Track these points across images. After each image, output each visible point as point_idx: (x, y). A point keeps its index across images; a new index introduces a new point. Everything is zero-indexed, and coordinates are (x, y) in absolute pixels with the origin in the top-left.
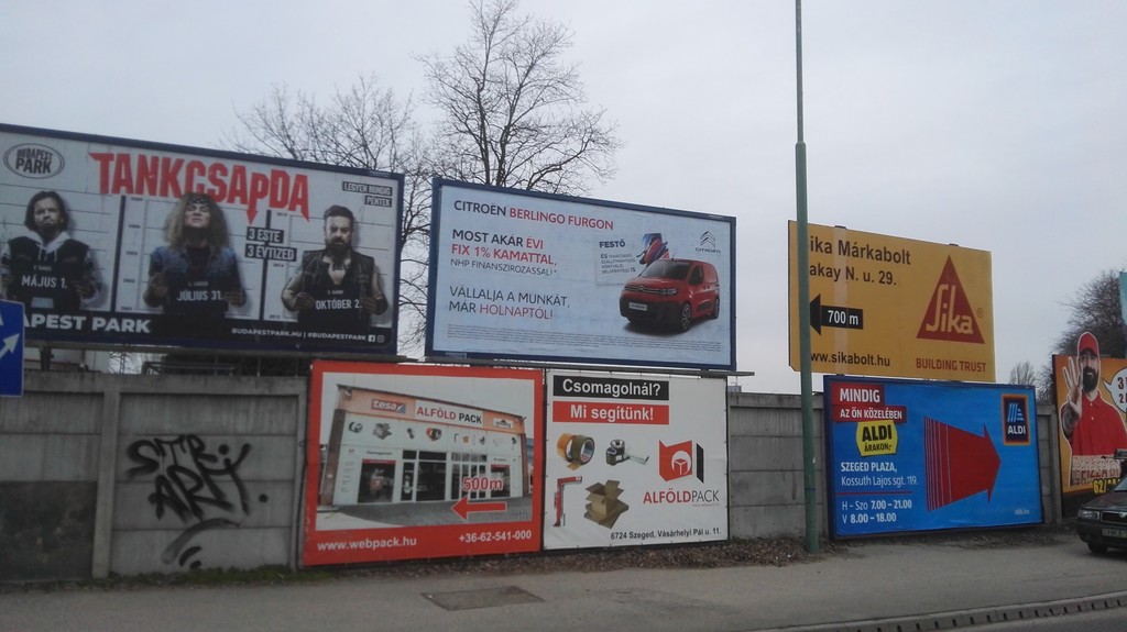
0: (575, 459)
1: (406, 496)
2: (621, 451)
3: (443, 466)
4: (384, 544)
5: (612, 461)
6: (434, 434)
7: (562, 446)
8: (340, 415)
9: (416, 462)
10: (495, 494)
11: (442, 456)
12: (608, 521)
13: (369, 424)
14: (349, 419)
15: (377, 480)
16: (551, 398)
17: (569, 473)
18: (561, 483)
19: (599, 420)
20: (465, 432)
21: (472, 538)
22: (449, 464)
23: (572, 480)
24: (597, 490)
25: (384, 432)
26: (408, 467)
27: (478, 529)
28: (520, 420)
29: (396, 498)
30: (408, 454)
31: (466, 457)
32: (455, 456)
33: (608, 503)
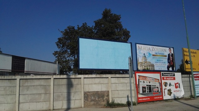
0: (166, 86)
1: (148, 92)
2: (171, 84)
3: (151, 87)
4: (146, 99)
5: (170, 86)
6: (150, 82)
7: (164, 84)
8: (139, 79)
9: (148, 87)
10: (157, 91)
11: (151, 86)
12: (170, 95)
13: (142, 81)
14: (140, 80)
15: (144, 90)
16: (162, 76)
17: (165, 88)
18: (164, 89)
19: (168, 80)
20: (153, 82)
21: (155, 98)
22: (152, 87)
23: (165, 89)
24: (169, 90)
25: (144, 82)
26: (147, 87)
27: (156, 97)
28: (159, 80)
29: (147, 92)
30: (147, 85)
31: (154, 86)
32: (152, 86)
33: (170, 92)
